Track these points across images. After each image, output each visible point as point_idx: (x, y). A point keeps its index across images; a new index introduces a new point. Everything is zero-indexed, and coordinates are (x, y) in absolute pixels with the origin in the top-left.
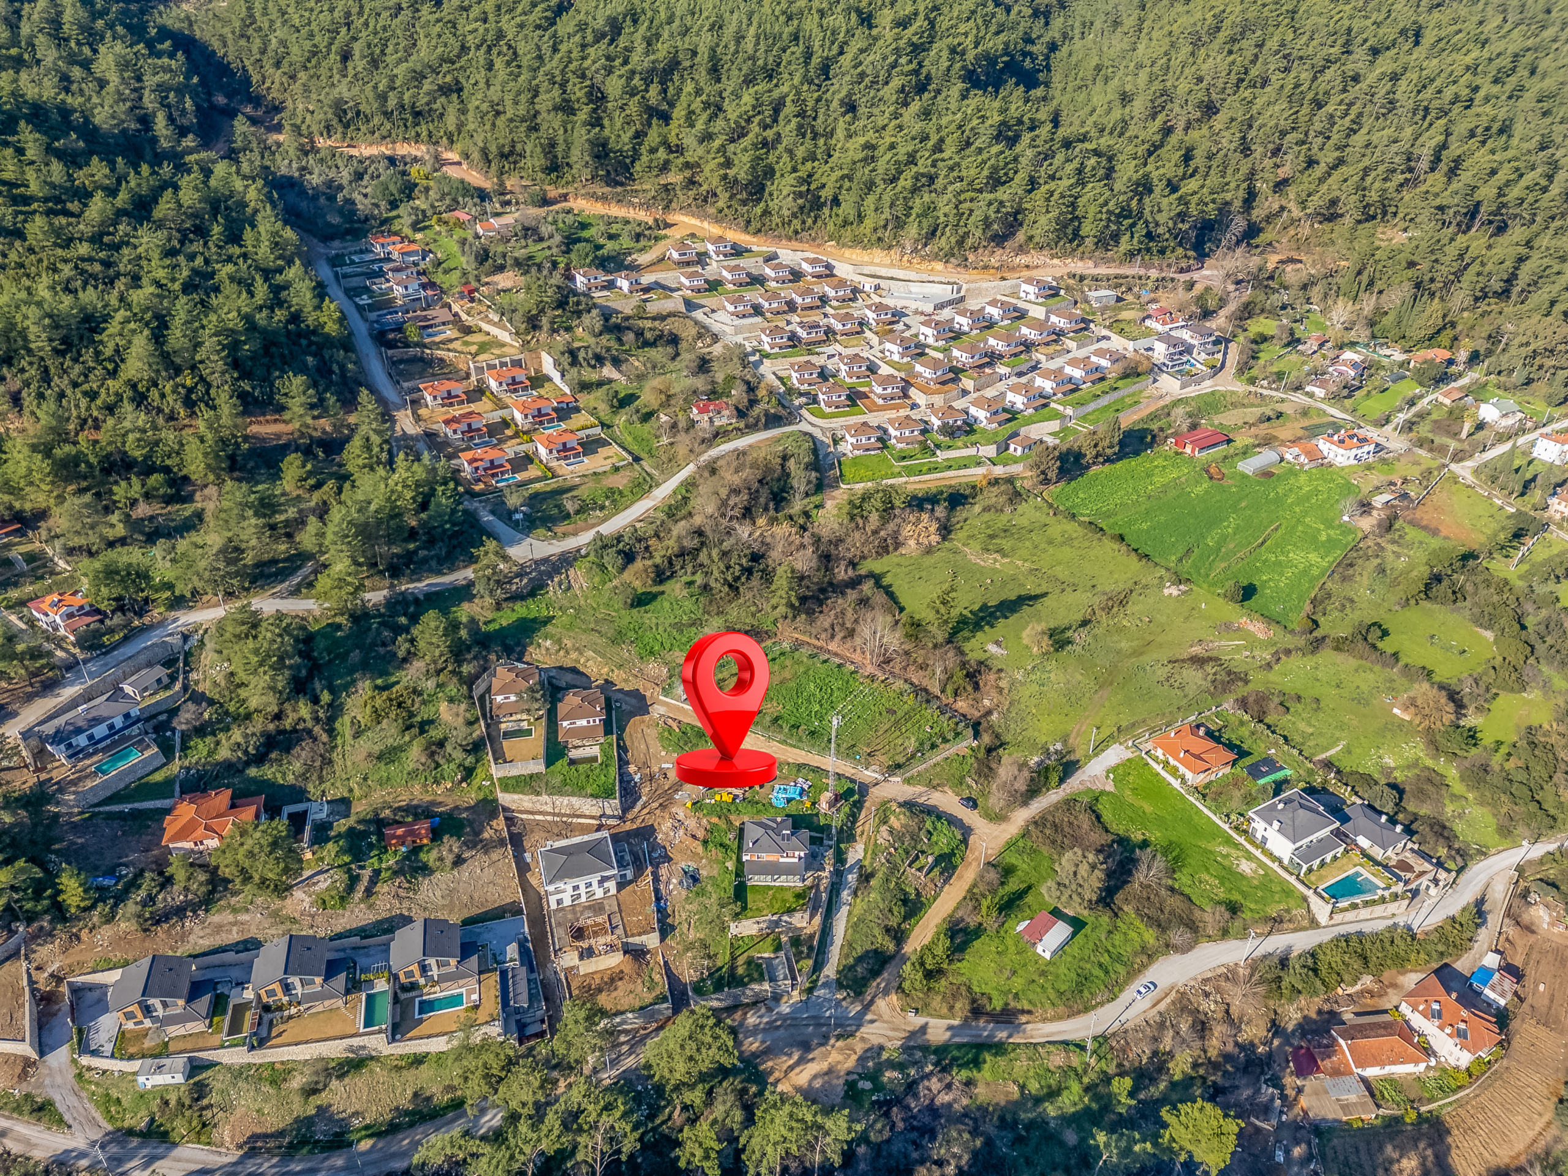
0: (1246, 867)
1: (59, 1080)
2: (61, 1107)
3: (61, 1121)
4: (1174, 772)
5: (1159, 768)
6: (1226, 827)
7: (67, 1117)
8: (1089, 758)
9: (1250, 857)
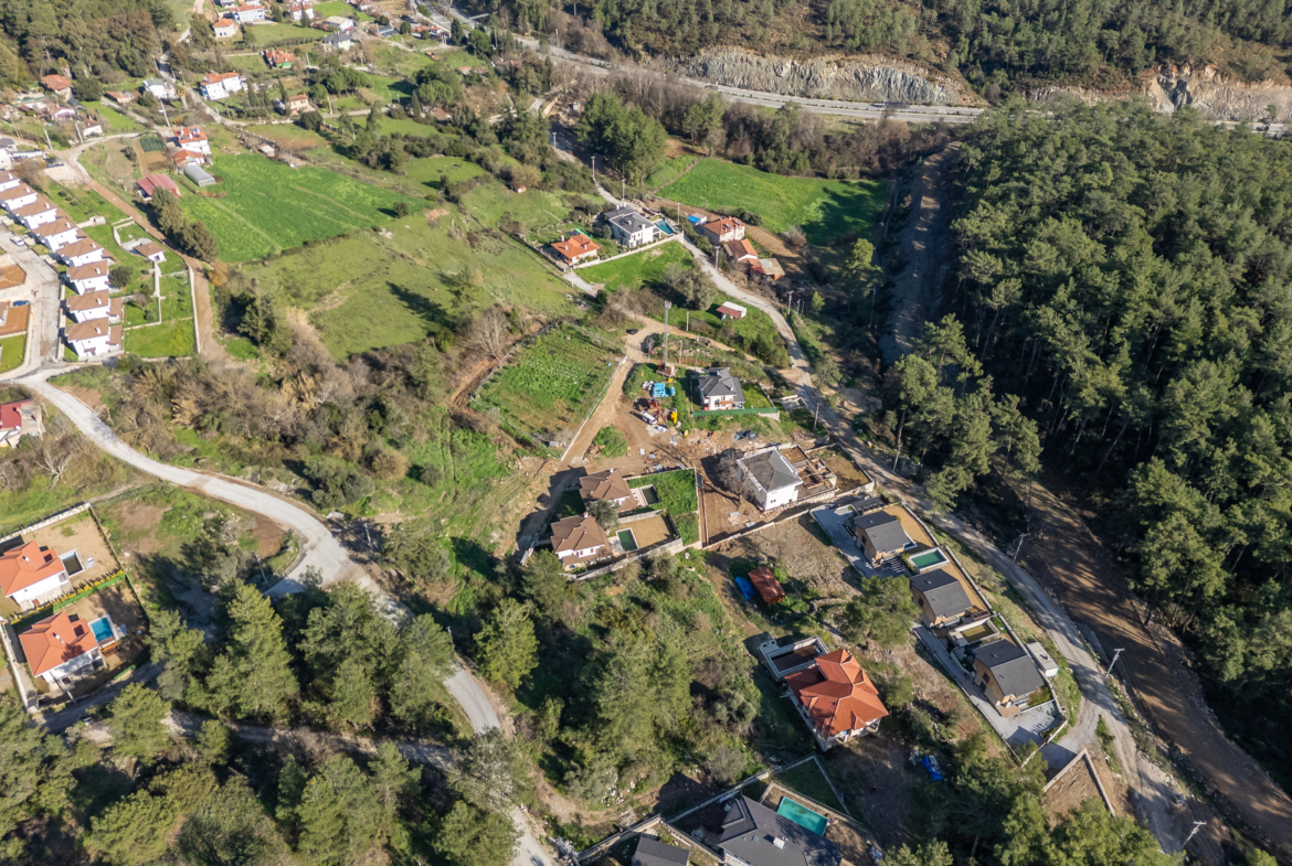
0: (657, 253)
1: (1082, 735)
2: (1095, 726)
3: (1101, 721)
4: (588, 259)
5: (587, 264)
6: (630, 253)
7: (1097, 719)
8: (576, 288)
9: (650, 250)
